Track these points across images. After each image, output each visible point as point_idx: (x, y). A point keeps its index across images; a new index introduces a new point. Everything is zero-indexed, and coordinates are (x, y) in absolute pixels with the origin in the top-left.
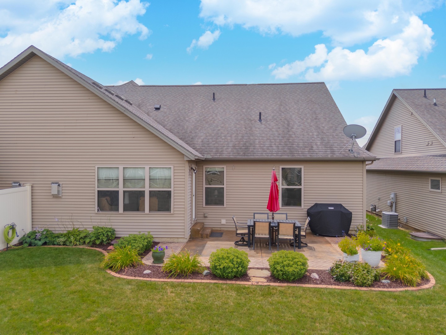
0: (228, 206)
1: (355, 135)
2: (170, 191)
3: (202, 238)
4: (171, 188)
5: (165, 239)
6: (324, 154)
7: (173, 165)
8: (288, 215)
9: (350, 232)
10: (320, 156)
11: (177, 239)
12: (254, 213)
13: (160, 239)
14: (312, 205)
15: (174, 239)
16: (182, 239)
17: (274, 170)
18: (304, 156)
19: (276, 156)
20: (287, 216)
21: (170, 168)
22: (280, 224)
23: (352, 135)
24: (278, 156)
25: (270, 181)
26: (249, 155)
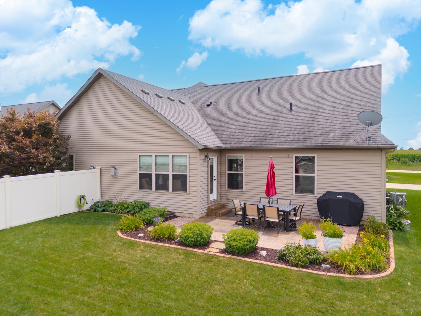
0: (246, 190)
1: (370, 122)
2: (187, 175)
3: (216, 216)
4: (187, 173)
5: (184, 214)
6: (336, 142)
7: (189, 153)
8: (292, 201)
9: (362, 223)
10: (331, 144)
11: (192, 215)
12: (261, 198)
13: (180, 214)
14: (324, 193)
15: (190, 214)
16: (195, 215)
17: (271, 158)
18: (315, 145)
19: (289, 145)
20: (290, 202)
21: (187, 156)
22: (266, 207)
23: (367, 121)
24: (291, 145)
25: (268, 168)
26: (264, 144)
